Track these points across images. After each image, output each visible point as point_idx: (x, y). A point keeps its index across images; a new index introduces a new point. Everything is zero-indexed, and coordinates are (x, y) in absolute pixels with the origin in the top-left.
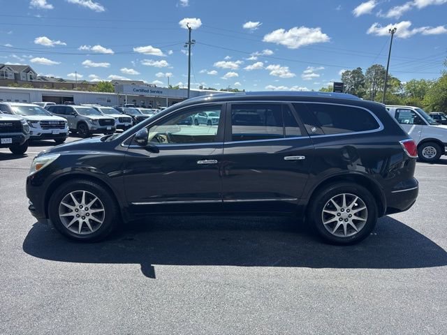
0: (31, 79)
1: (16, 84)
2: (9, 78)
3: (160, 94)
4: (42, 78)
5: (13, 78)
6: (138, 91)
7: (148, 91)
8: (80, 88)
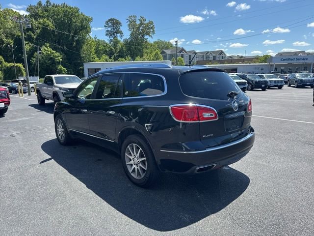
0: (222, 58)
1: (210, 63)
2: (210, 59)
3: (306, 61)
4: (230, 57)
5: (212, 59)
6: (284, 60)
7: (294, 59)
8: (247, 62)
